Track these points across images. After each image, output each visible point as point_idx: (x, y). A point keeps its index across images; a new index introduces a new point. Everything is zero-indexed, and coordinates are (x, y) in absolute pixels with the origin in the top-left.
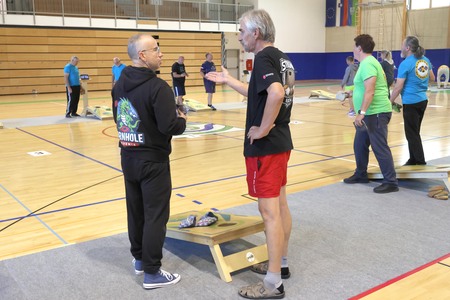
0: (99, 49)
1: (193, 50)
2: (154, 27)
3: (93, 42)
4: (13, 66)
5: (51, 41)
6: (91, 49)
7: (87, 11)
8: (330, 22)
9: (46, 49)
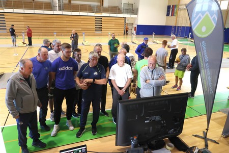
0: (82, 22)
1: (114, 23)
2: (101, 15)
3: (80, 20)
4: (55, 26)
5: (67, 19)
6: (79, 22)
7: (78, 9)
8: (168, 15)
9: (66, 22)
